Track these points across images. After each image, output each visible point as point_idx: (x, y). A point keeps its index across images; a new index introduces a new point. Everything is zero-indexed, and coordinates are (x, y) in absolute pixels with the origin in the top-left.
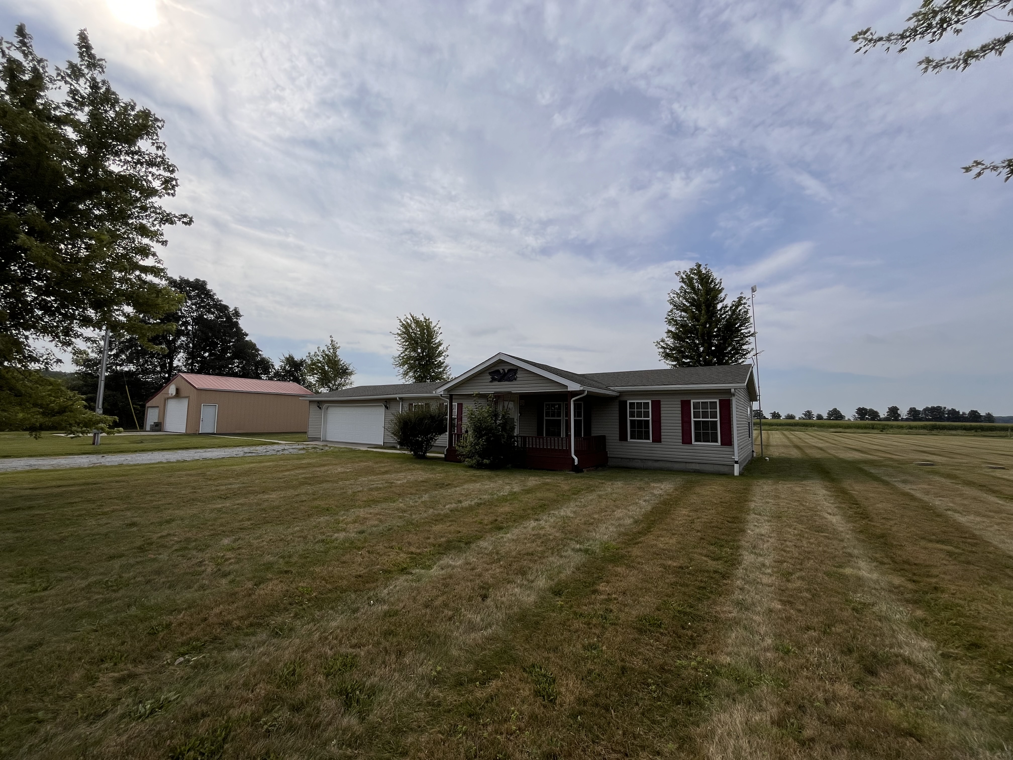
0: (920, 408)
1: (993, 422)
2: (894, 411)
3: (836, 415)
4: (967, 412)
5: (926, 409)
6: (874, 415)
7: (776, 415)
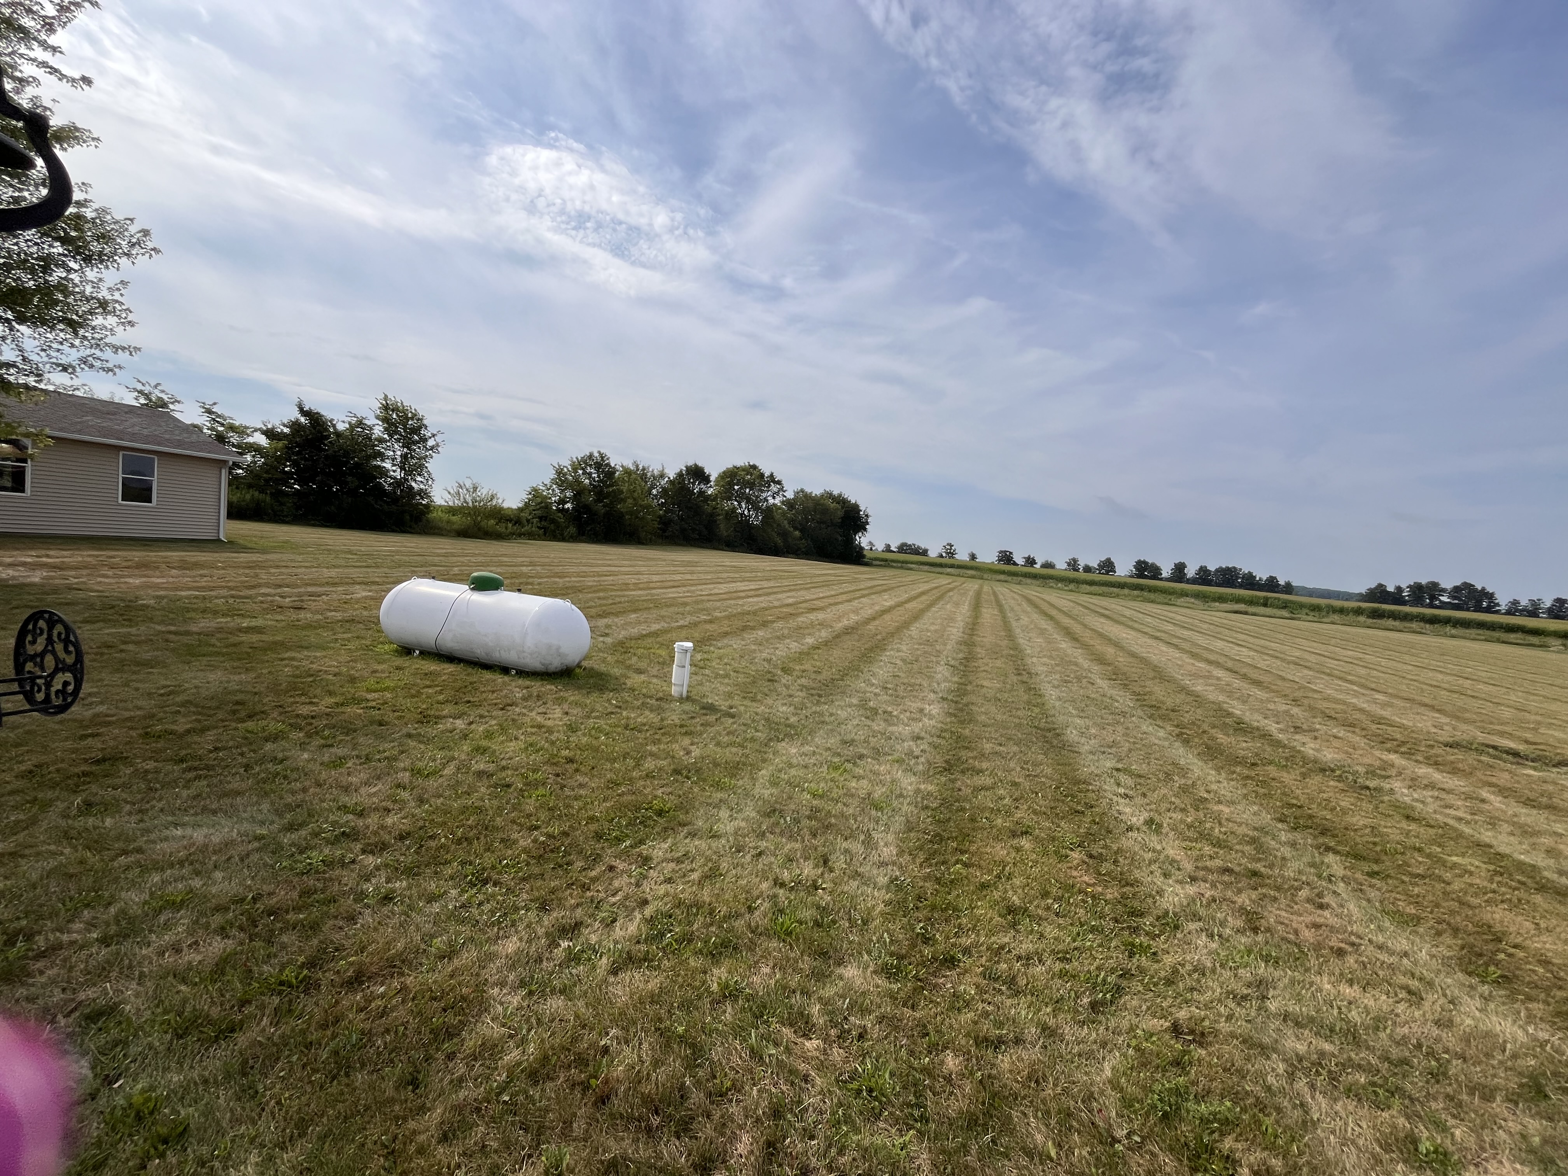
0: (1212, 568)
1: (1290, 593)
2: (1180, 568)
3: (1108, 566)
4: (1265, 578)
5: (1220, 570)
6: (1154, 572)
7: (1030, 561)
